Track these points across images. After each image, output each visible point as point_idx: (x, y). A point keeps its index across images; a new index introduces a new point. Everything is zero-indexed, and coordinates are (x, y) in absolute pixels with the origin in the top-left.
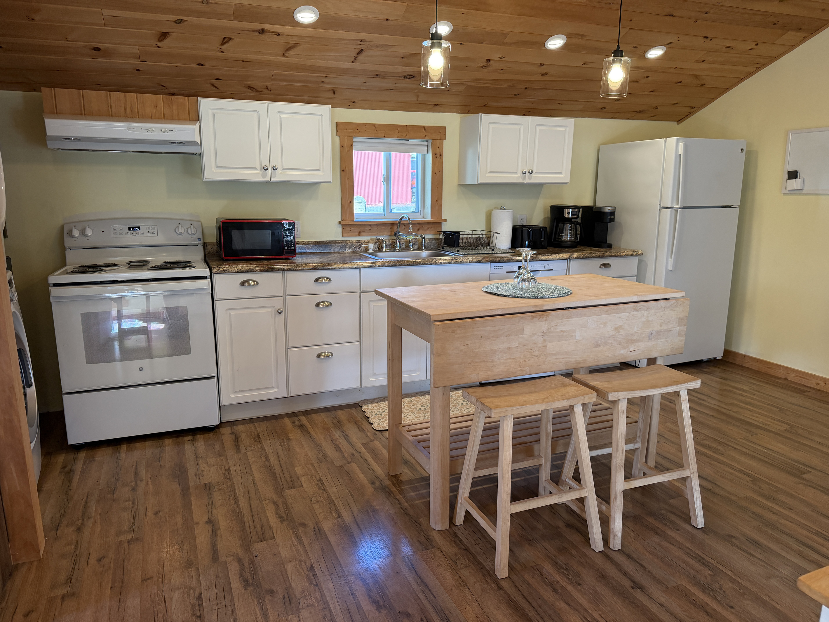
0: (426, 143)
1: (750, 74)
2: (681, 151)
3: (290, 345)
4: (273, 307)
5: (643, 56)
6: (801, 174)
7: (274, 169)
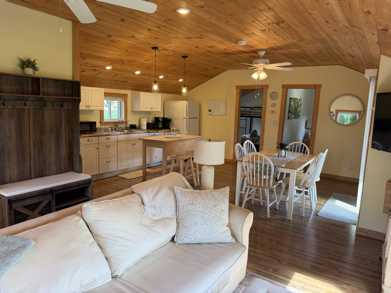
0: (122, 98)
2: (187, 104)
3: (100, 158)
4: (96, 147)
5: (178, 81)
6: (211, 110)
7: (89, 106)
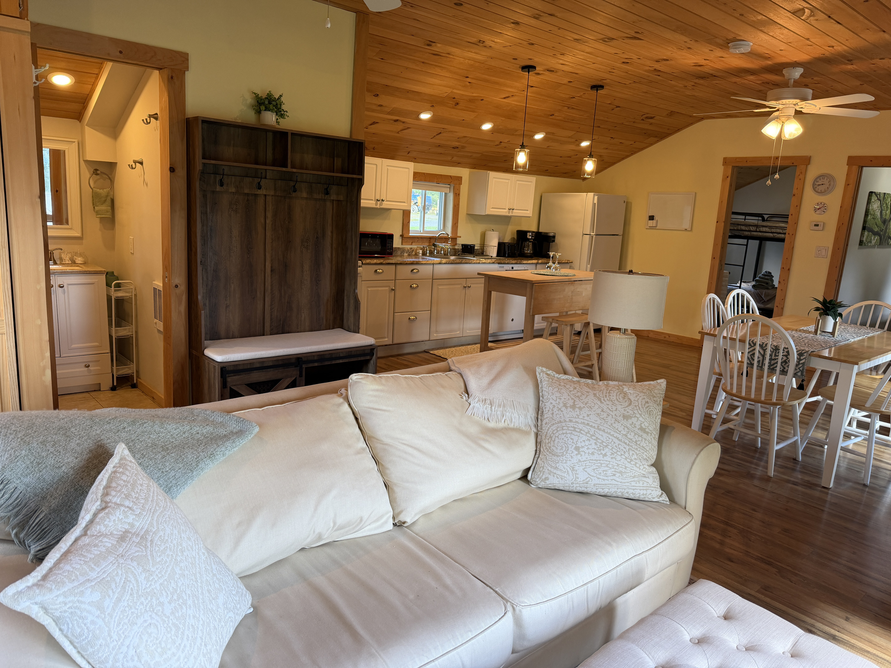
0: (449, 186)
1: (627, 156)
2: (596, 201)
3: (396, 311)
4: (389, 286)
5: (579, 145)
6: (656, 218)
7: (383, 200)
